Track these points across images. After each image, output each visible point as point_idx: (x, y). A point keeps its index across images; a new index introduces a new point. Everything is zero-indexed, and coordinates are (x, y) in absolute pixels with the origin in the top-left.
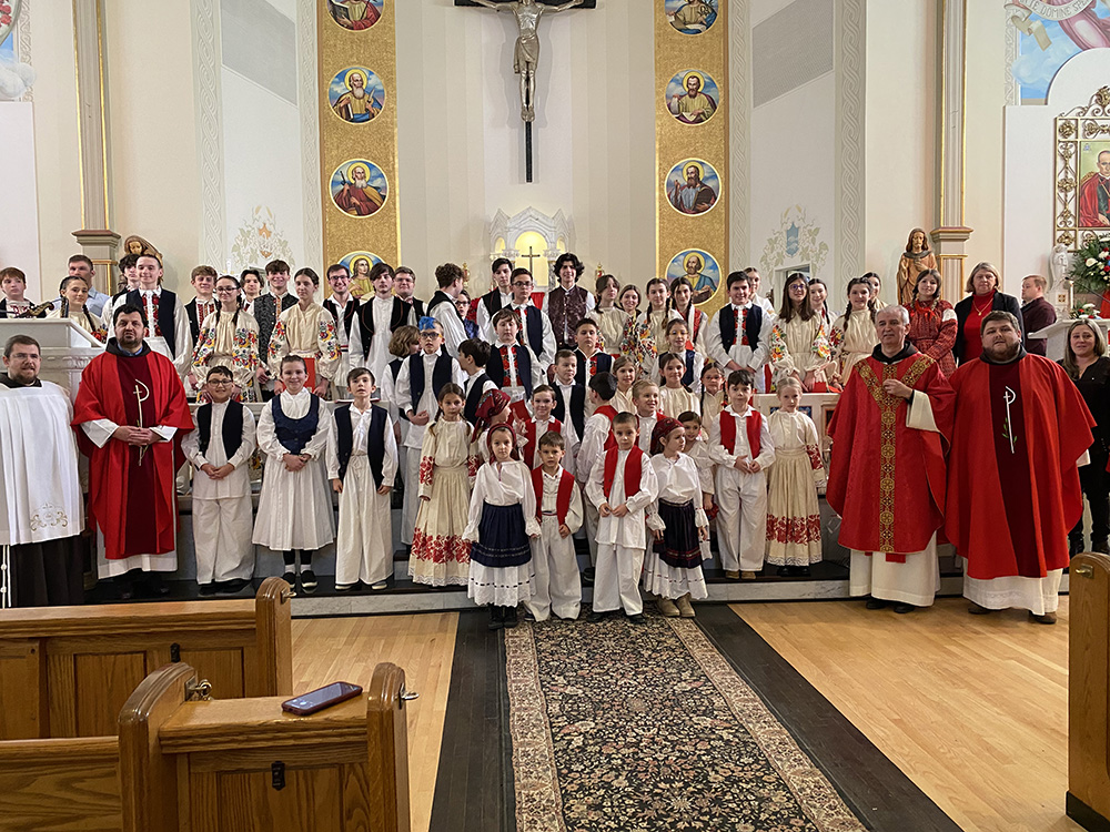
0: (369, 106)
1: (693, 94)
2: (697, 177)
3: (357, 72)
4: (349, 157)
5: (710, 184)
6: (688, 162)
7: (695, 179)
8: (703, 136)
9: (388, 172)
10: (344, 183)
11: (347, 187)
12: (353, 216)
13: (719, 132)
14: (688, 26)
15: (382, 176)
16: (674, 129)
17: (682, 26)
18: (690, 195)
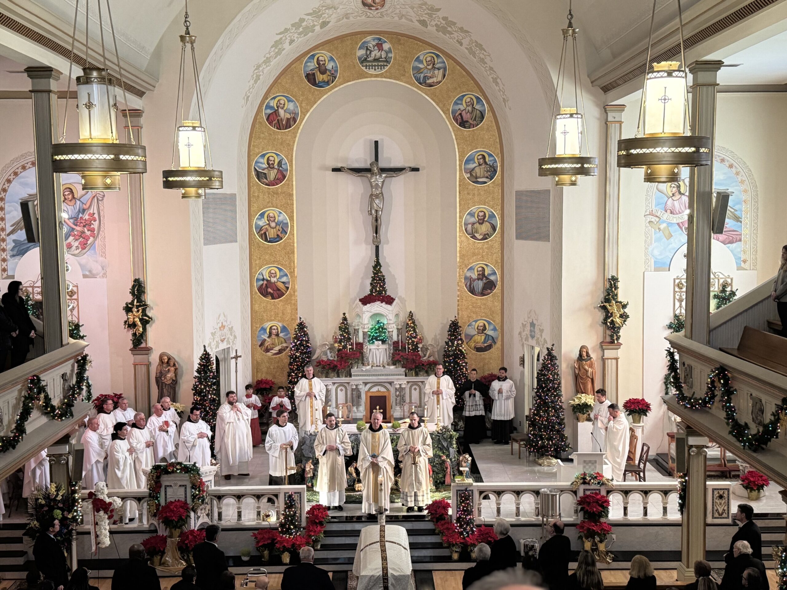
0: (279, 233)
1: (481, 221)
2: (483, 275)
3: (272, 212)
4: (267, 264)
5: (492, 278)
6: (478, 265)
7: (482, 275)
8: (488, 248)
9: (291, 273)
10: (263, 280)
11: (265, 282)
12: (269, 299)
13: (497, 245)
14: (479, 180)
15: (286, 275)
16: (469, 244)
17: (475, 180)
18: (479, 285)
